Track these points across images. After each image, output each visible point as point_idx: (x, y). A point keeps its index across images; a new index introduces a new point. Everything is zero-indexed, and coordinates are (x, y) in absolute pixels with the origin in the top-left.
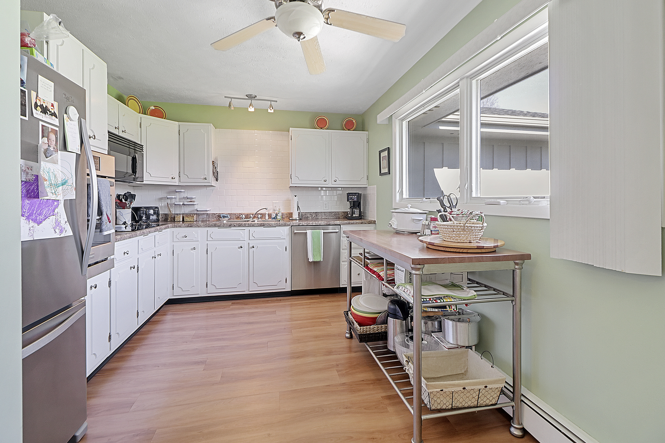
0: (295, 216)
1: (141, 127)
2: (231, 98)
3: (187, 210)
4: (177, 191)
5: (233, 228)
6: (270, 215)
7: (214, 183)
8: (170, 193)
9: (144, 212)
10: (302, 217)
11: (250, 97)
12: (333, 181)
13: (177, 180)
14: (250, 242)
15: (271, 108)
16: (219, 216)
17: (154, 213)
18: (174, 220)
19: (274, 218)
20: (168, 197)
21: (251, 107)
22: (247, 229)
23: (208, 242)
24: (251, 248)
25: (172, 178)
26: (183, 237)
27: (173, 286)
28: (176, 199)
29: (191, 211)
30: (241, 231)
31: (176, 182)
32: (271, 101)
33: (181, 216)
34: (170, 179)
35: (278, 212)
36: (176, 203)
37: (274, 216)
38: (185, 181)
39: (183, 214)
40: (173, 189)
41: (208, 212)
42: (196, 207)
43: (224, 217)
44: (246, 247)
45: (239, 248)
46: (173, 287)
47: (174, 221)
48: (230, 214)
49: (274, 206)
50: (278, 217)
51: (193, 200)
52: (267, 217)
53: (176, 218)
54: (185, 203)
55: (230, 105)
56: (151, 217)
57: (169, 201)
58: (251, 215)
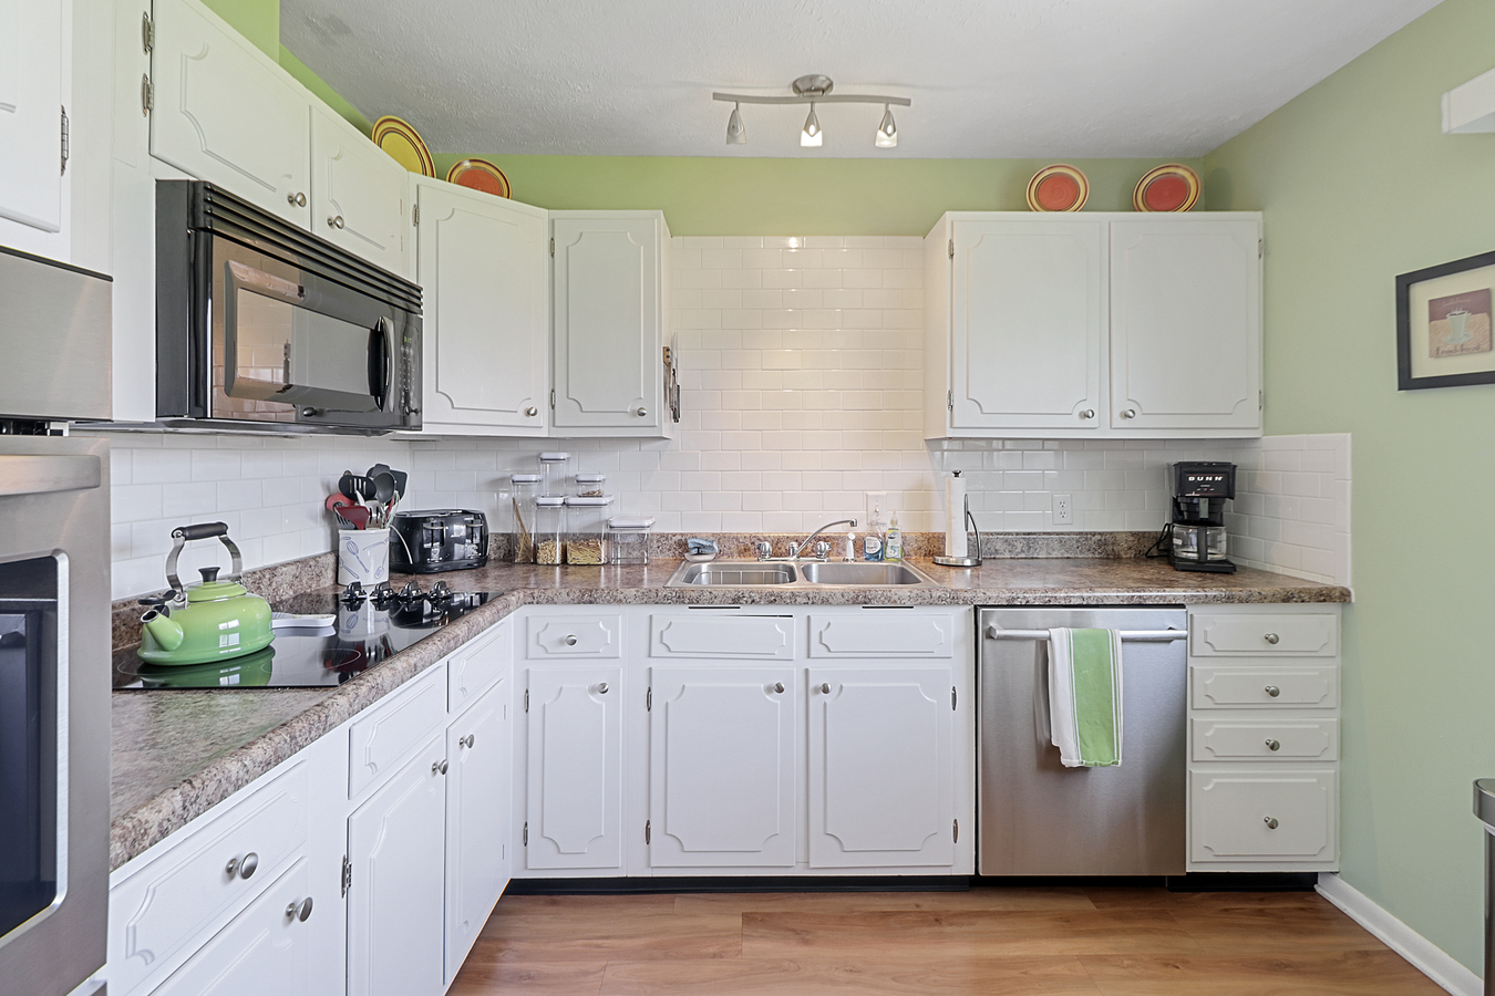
0: (957, 550)
1: (416, 223)
2: (737, 99)
3: (576, 523)
4: (545, 456)
5: (745, 609)
6: (860, 545)
7: (667, 428)
8: (522, 462)
9: (437, 536)
10: (981, 554)
11: (811, 90)
12: (1116, 414)
13: (543, 418)
14: (810, 664)
15: (890, 129)
16: (683, 548)
17: (471, 536)
18: (535, 559)
19: (876, 557)
20: (517, 478)
21: (812, 129)
22: (800, 613)
23: (654, 664)
24: (816, 691)
25: (528, 413)
26: (561, 642)
27: (526, 833)
28: (541, 483)
29: (590, 526)
30: (777, 624)
31: (541, 427)
32: (887, 100)
33: (558, 544)
34: (520, 418)
35: (889, 533)
36: (541, 501)
37: (873, 546)
38: (573, 424)
39: (564, 536)
40: (534, 448)
41: (646, 531)
42: (606, 513)
43: (700, 550)
44: (795, 688)
45: (769, 690)
46: (526, 837)
47: (535, 563)
48: (720, 538)
49: (871, 509)
50: (889, 553)
51: (595, 488)
52: (850, 554)
53: (541, 554)
54: (572, 501)
55: (732, 128)
56: (458, 549)
57: (517, 493)
58: (795, 545)
